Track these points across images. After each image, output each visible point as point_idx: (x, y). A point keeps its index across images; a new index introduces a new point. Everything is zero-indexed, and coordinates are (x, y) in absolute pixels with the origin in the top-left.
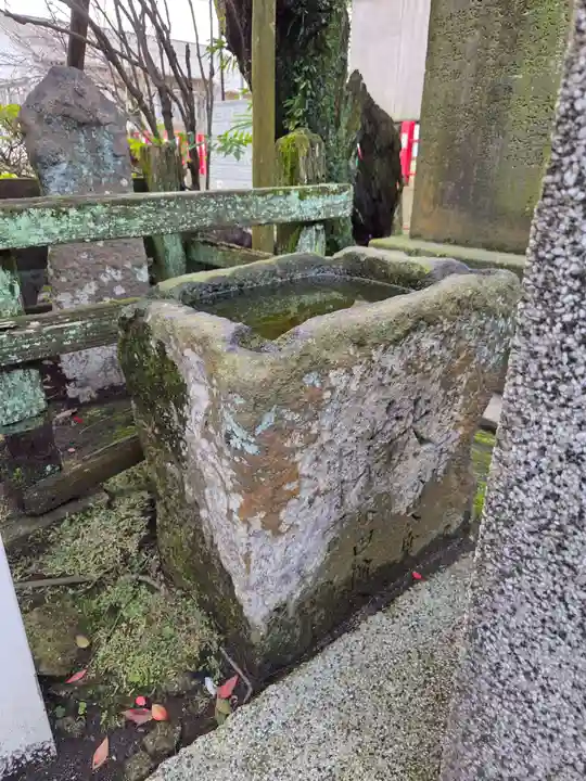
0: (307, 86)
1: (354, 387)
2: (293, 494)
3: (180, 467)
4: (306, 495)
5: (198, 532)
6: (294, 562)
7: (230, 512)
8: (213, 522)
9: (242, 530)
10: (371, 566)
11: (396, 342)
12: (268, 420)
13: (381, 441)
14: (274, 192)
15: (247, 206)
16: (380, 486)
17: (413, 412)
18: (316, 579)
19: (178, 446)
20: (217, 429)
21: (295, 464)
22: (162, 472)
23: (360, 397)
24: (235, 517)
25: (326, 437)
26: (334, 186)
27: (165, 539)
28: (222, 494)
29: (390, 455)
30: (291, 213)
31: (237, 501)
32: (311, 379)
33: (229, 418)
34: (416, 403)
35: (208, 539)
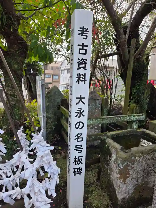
0: (137, 87)
1: (141, 160)
2: (128, 177)
3: (107, 167)
4: (131, 178)
5: (109, 180)
6: (127, 190)
7: (117, 177)
8: (113, 179)
9: (119, 181)
10: (143, 197)
11: (149, 154)
12: (126, 163)
13: (146, 171)
14: (128, 116)
15: (123, 118)
16: (146, 180)
17: (153, 167)
18: (131, 195)
19: (108, 163)
20: (117, 163)
21: (129, 172)
22: (104, 167)
23: (142, 162)
24: (118, 178)
25: (135, 168)
26: (141, 114)
27: (102, 179)
28: (116, 174)
29: (148, 174)
30: (131, 119)
31: (119, 176)
32: (133, 158)
33: (119, 162)
34: (154, 165)
35: (111, 181)
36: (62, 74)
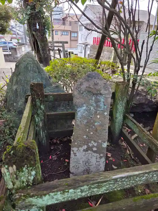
36: (80, 31)
